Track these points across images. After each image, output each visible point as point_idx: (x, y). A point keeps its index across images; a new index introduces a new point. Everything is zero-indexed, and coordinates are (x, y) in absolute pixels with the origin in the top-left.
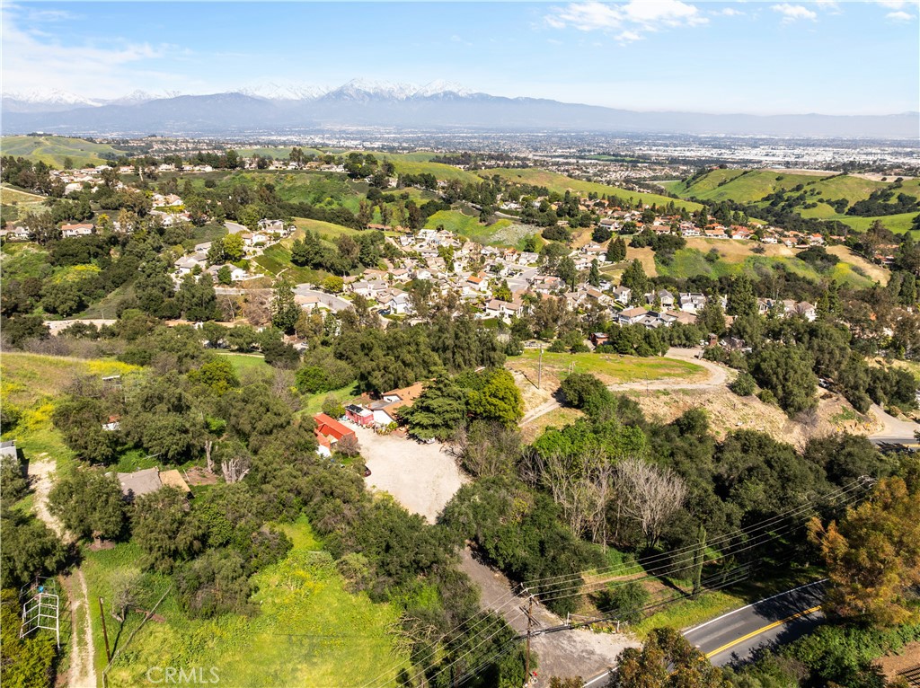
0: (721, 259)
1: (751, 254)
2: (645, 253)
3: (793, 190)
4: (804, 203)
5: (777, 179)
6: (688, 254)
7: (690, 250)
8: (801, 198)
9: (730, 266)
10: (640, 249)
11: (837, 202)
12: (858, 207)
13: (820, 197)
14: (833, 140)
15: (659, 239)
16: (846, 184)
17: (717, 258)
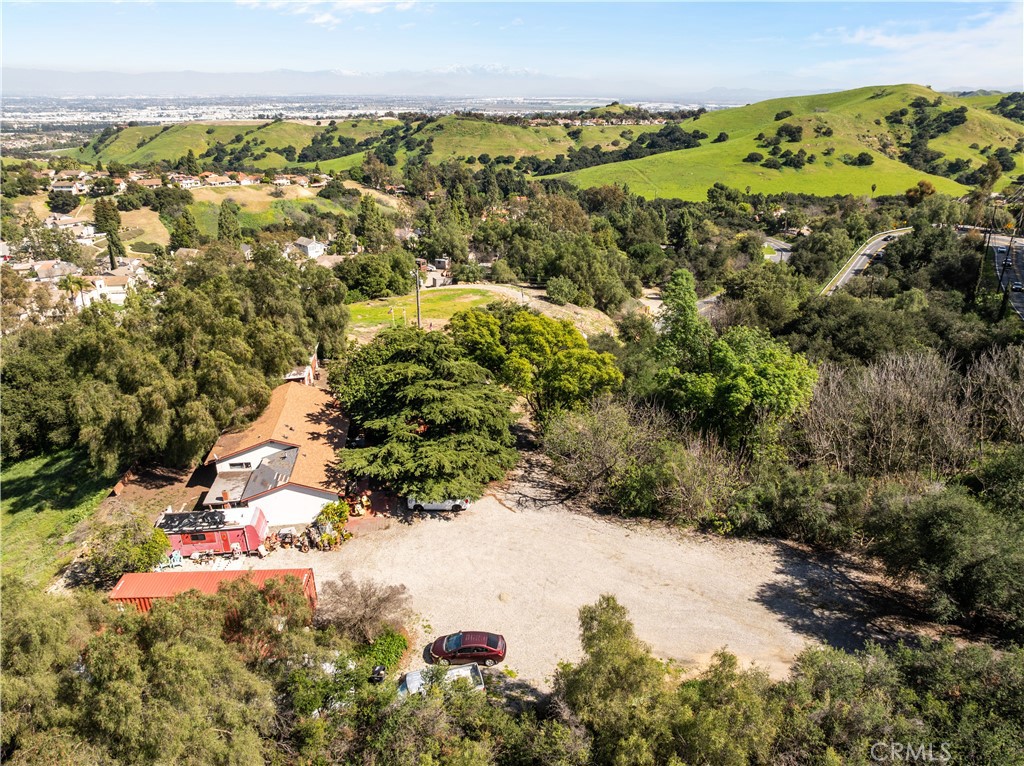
0: (243, 210)
1: (272, 199)
2: (143, 216)
3: (233, 142)
4: (252, 154)
5: (208, 132)
6: (203, 209)
7: (201, 204)
8: (246, 149)
9: (259, 215)
10: (134, 212)
11: (285, 150)
12: (308, 153)
13: (265, 146)
14: (221, 99)
15: (157, 195)
16: (285, 130)
17: (238, 208)
